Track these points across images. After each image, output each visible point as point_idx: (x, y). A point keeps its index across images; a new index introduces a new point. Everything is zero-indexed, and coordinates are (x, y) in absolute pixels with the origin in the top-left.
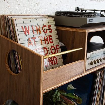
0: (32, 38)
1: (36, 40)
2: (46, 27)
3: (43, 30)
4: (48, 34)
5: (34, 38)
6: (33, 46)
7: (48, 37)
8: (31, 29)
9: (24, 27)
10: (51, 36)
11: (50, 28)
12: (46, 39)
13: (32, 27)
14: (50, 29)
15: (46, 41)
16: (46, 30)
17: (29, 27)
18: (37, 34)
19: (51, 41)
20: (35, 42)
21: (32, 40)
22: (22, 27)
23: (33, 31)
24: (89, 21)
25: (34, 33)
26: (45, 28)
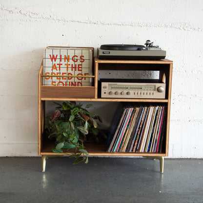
0: (58, 64)
1: (61, 66)
3: (73, 59)
4: (79, 62)
6: (57, 70)
7: (77, 65)
8: (58, 57)
9: (52, 56)
10: (81, 65)
11: (83, 58)
12: (73, 66)
13: (61, 56)
14: (81, 59)
15: (73, 69)
17: (57, 55)
18: (65, 61)
19: (80, 69)
20: (60, 67)
21: (58, 66)
22: (50, 55)
23: (61, 59)
24: (103, 53)
25: (61, 61)
26: (76, 58)
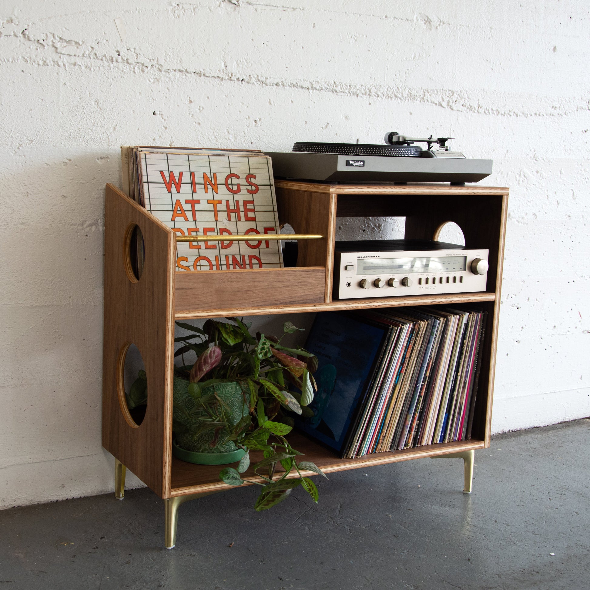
0: (187, 201)
1: (197, 207)
2: (238, 177)
3: (226, 184)
4: (243, 196)
5: (193, 202)
6: (186, 220)
7: (241, 204)
8: (186, 178)
9: (166, 174)
10: (252, 202)
11: (253, 181)
12: (232, 207)
13: (192, 175)
14: (250, 184)
15: (233, 214)
16: (238, 185)
17: (181, 174)
18: (206, 192)
19: (250, 214)
20: (194, 211)
21: (188, 207)
22: (162, 173)
23: (193, 184)
24: (348, 163)
25: (194, 190)
26: (235, 181)
